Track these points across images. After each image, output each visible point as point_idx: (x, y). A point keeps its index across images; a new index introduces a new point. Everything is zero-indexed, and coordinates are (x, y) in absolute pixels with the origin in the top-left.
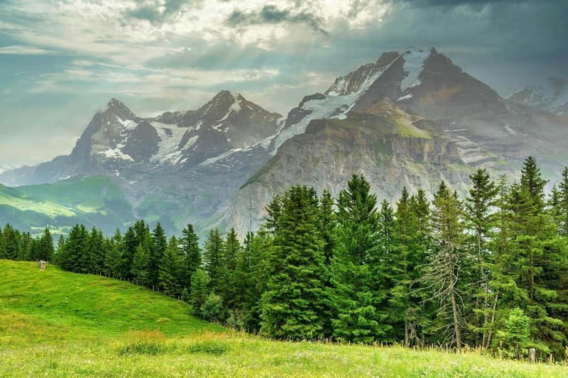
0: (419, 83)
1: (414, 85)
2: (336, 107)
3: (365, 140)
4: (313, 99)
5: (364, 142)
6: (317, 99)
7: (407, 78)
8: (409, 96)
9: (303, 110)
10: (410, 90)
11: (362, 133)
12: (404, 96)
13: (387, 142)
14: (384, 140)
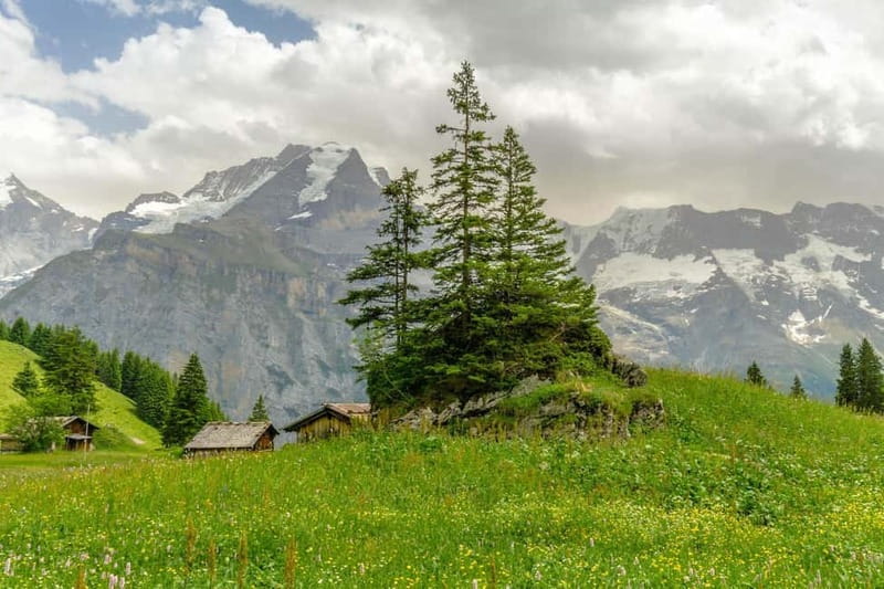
0: (324, 196)
1: (316, 199)
2: (194, 217)
3: (195, 269)
4: (158, 200)
5: (193, 271)
6: (163, 201)
7: (310, 188)
8: (306, 215)
9: (133, 216)
10: (310, 206)
11: (191, 257)
12: (298, 213)
13: (231, 273)
14: (226, 272)
